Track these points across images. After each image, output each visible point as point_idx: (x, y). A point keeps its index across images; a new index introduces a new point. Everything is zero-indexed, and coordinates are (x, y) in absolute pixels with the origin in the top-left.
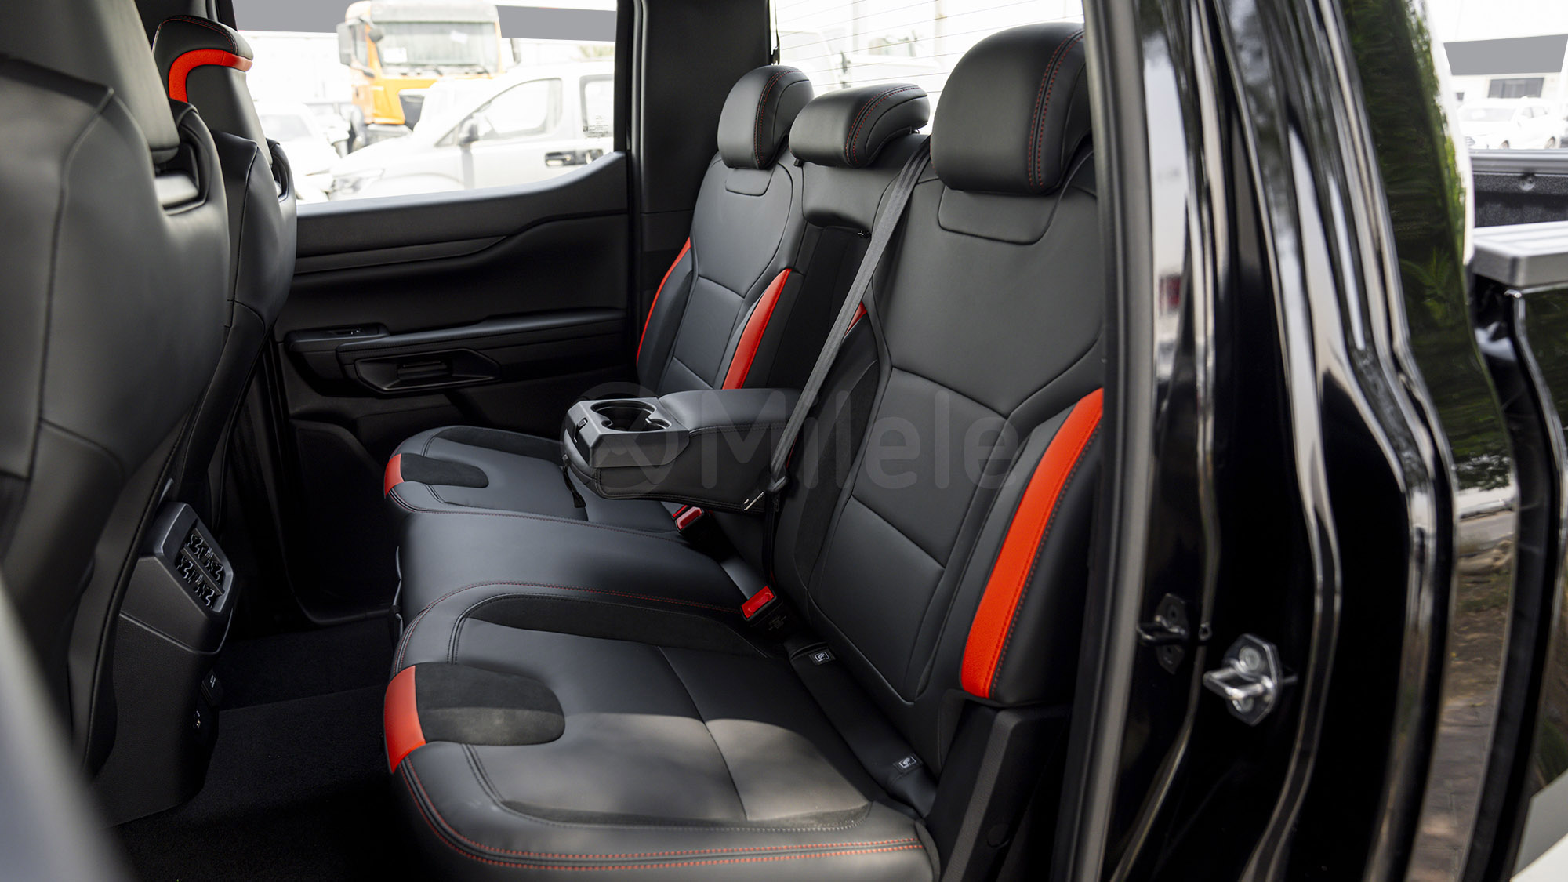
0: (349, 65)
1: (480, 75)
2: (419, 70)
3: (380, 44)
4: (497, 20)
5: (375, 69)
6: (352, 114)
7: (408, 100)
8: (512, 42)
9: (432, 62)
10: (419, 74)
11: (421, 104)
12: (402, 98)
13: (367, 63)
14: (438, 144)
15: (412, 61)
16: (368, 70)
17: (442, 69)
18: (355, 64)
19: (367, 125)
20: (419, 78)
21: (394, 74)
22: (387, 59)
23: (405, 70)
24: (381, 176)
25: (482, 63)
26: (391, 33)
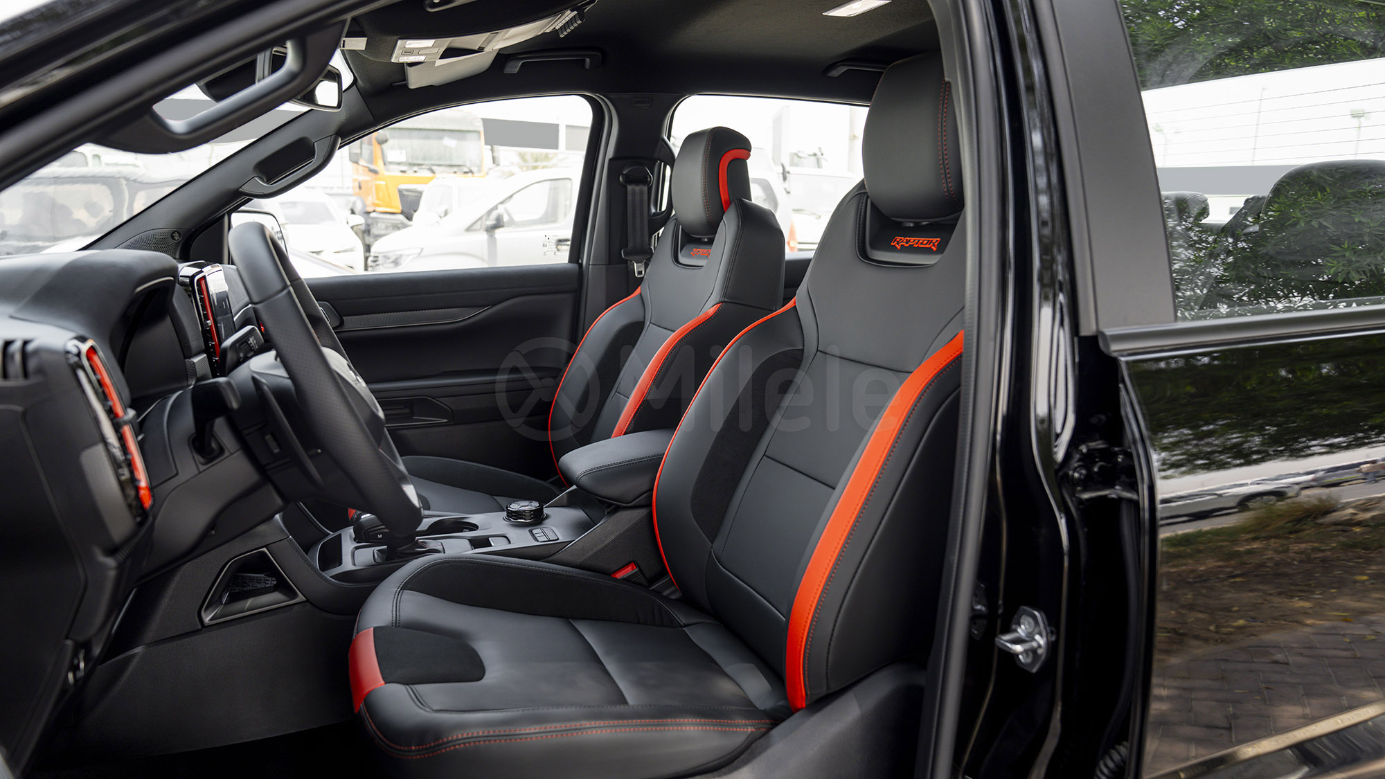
0: (357, 163)
1: (466, 175)
2: (415, 168)
3: (384, 146)
4: (481, 129)
5: (379, 166)
6: (354, 203)
7: (405, 193)
8: (492, 150)
9: (427, 162)
10: (415, 172)
11: (421, 197)
12: (400, 192)
13: (371, 161)
14: (468, 229)
15: (410, 161)
16: (373, 167)
17: (434, 168)
18: (362, 162)
19: (370, 213)
20: (416, 175)
21: (395, 171)
22: (390, 159)
23: (404, 168)
24: (420, 254)
25: (468, 165)
26: (394, 138)
